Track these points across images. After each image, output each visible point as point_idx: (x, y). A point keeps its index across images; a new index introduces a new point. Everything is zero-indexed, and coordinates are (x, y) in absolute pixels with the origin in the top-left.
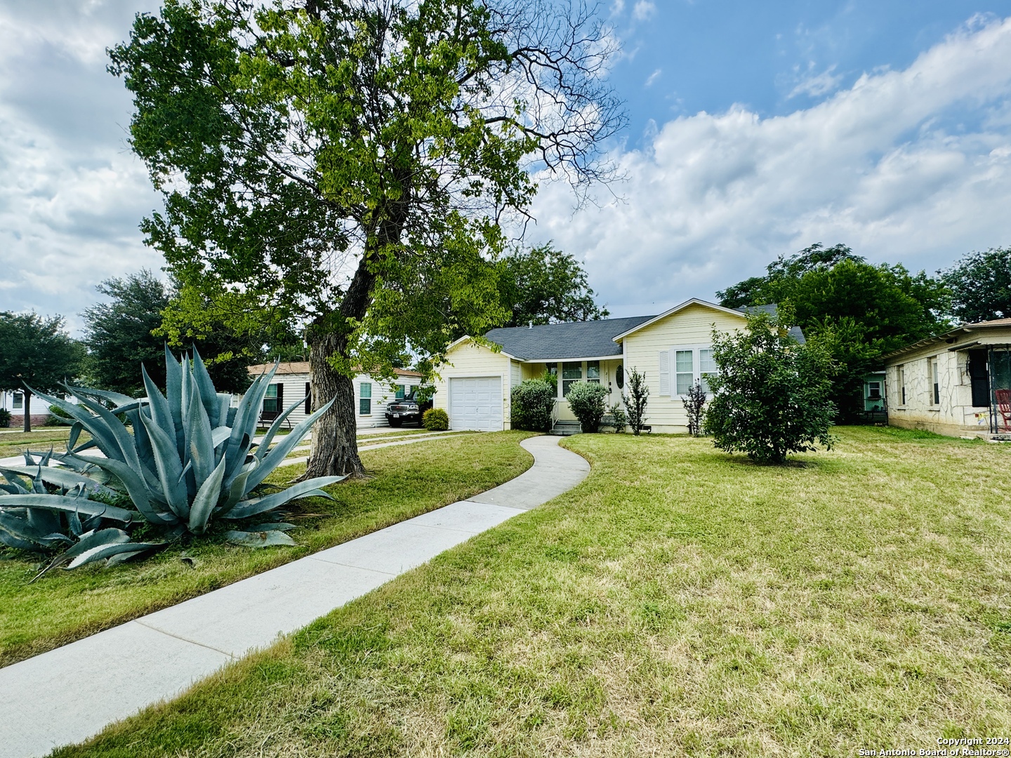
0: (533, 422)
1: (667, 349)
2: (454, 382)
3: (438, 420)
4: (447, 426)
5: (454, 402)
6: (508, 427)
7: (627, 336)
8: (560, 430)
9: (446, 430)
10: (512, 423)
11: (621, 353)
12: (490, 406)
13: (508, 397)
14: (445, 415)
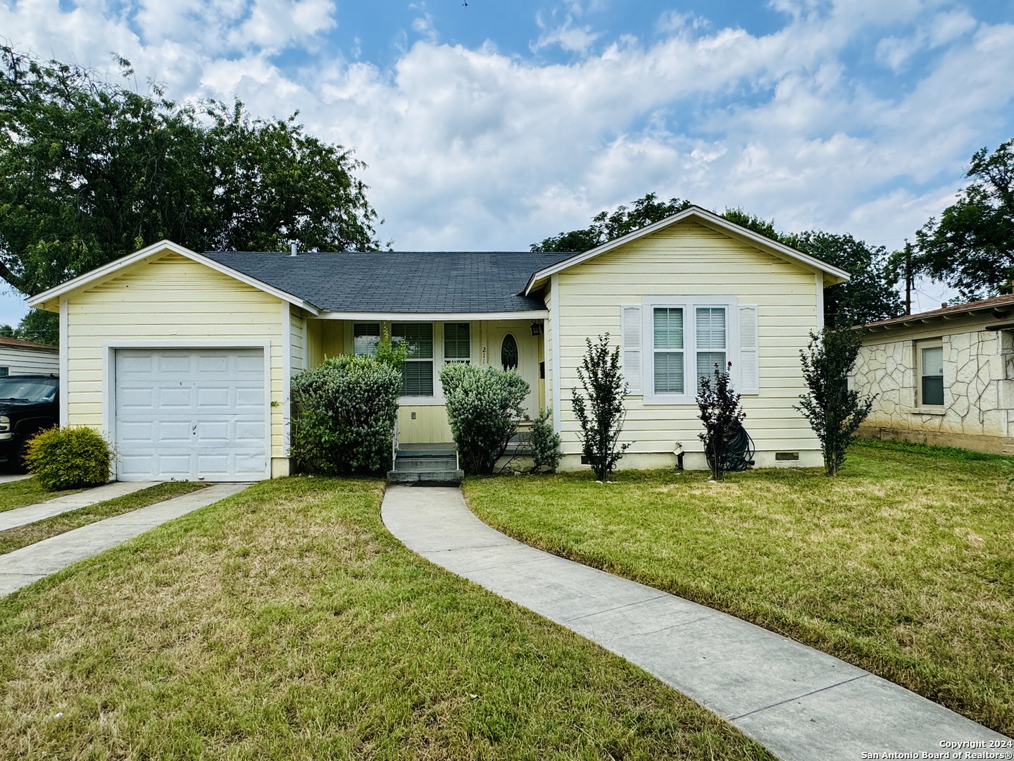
0: (355, 456)
1: (636, 303)
2: (126, 363)
3: (78, 461)
4: (104, 473)
5: (123, 410)
6: (283, 469)
7: (560, 273)
8: (413, 472)
9: (102, 484)
10: (292, 460)
11: (542, 306)
12: (232, 419)
13: (284, 398)
14: (98, 444)
